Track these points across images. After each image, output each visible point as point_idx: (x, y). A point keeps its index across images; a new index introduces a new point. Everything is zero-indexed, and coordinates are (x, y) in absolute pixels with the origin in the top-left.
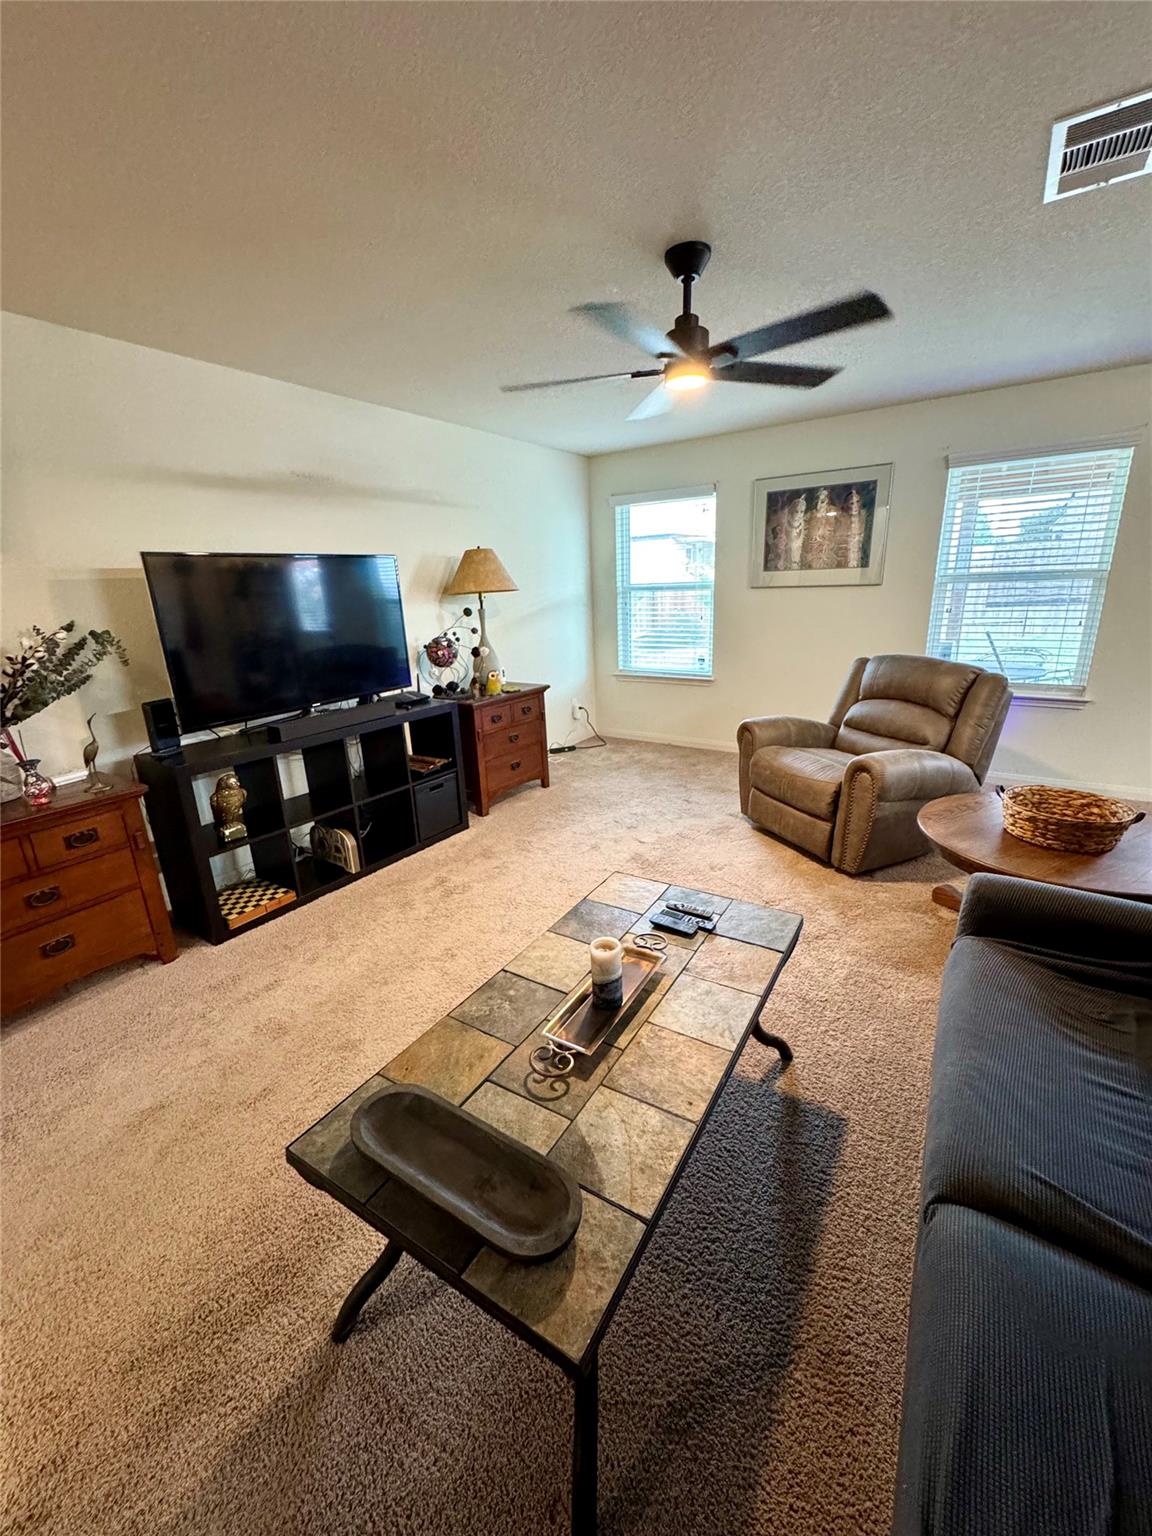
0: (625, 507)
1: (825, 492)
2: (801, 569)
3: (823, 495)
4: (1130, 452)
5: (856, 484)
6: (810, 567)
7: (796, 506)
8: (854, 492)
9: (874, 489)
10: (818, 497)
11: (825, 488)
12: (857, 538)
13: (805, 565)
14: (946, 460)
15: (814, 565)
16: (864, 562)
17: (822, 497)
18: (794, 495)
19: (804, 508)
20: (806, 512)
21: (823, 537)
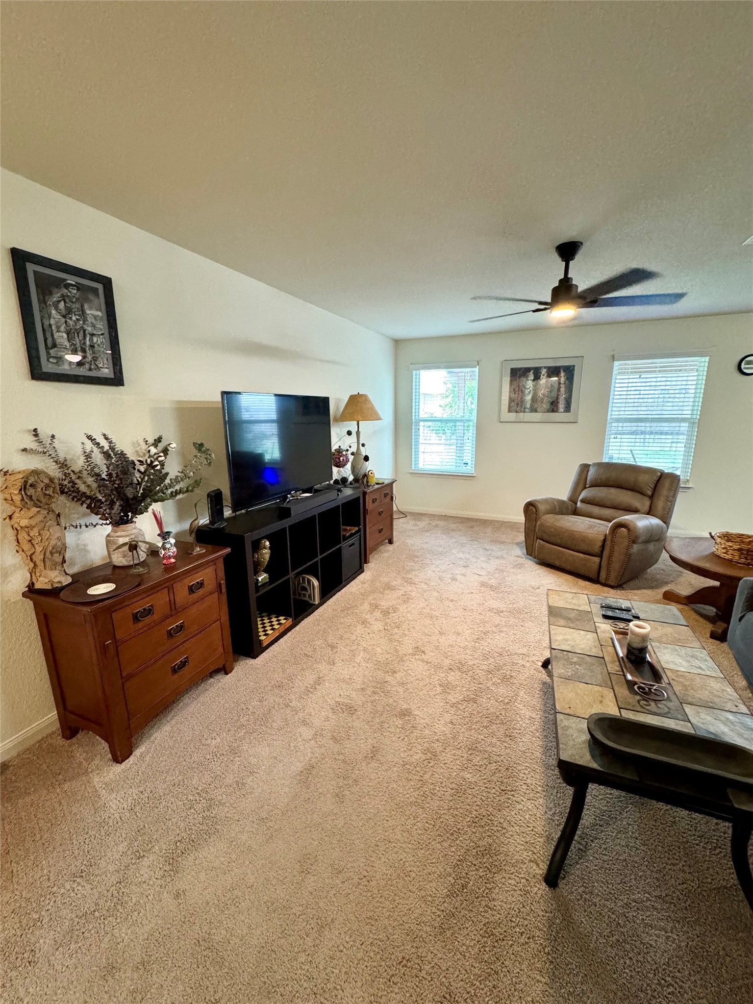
0: (418, 372)
1: (545, 370)
2: (531, 412)
3: (544, 371)
4: (707, 359)
5: (562, 366)
6: (536, 411)
7: (527, 377)
8: (562, 371)
9: (573, 370)
10: (541, 373)
11: (545, 367)
12: (564, 396)
13: (534, 410)
14: (613, 356)
15: (538, 410)
16: (568, 409)
17: (543, 372)
18: (528, 370)
19: (532, 378)
20: (534, 380)
21: (544, 395)
